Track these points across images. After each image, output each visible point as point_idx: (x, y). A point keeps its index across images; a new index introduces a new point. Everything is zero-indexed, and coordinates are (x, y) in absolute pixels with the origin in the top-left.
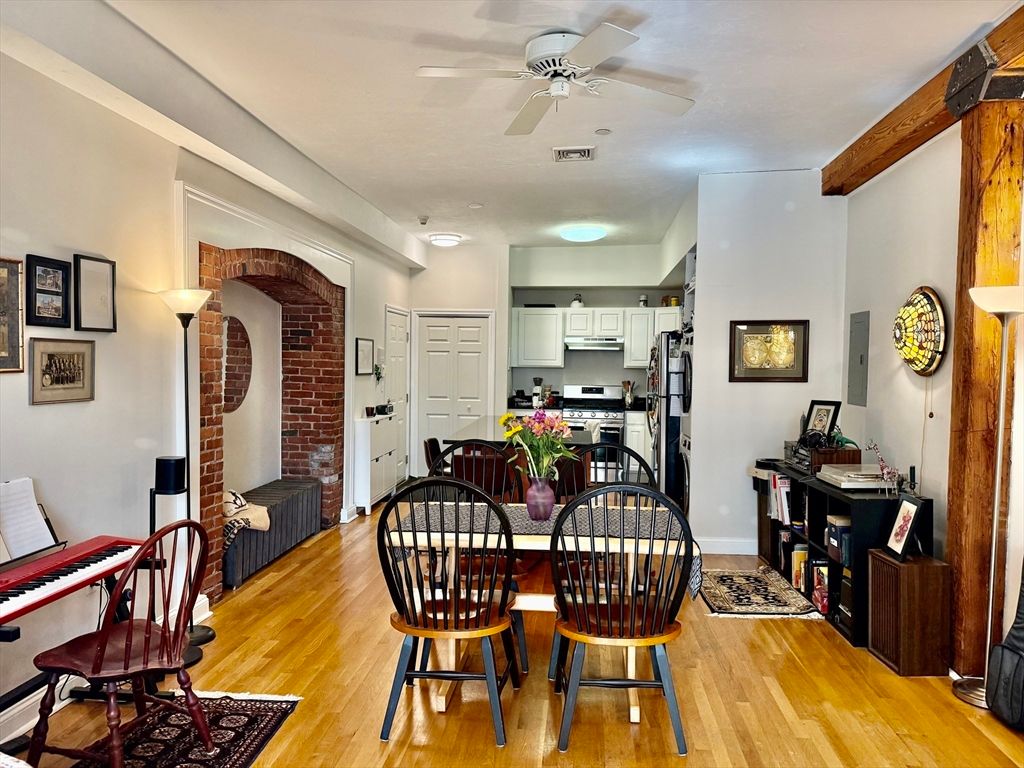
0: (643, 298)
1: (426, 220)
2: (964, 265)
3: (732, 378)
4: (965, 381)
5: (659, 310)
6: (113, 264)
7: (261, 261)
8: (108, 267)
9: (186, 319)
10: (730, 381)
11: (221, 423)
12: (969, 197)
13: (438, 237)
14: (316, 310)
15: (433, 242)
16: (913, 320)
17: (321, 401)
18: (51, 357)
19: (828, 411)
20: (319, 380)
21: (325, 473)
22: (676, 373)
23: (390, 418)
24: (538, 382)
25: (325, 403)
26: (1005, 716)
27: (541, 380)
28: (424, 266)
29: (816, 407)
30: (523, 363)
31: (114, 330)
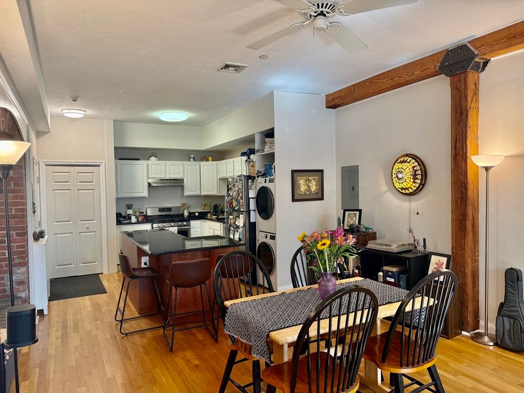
0: (192, 156)
1: (77, 98)
2: (458, 144)
3: (294, 200)
4: (462, 197)
5: (203, 163)
10: (293, 201)
12: (458, 114)
13: (71, 111)
15: (64, 114)
16: (409, 169)
17: (14, 233)
19: (355, 214)
21: (21, 289)
22: (252, 198)
24: (129, 207)
26: (511, 347)
27: (132, 205)
29: (347, 213)
30: (121, 195)
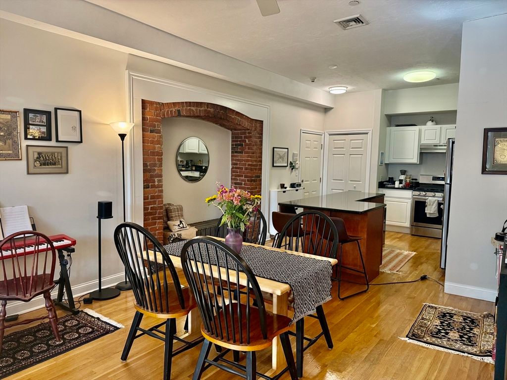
1: (314, 79)
6: (80, 112)
7: (192, 108)
8: (77, 113)
9: (123, 136)
10: (482, 173)
11: (162, 187)
13: (333, 89)
14: (245, 133)
17: (246, 179)
18: (39, 154)
20: (246, 169)
23: (297, 190)
24: (403, 172)
25: (248, 180)
27: (405, 171)
28: (332, 106)
30: (392, 161)
31: (81, 142)
